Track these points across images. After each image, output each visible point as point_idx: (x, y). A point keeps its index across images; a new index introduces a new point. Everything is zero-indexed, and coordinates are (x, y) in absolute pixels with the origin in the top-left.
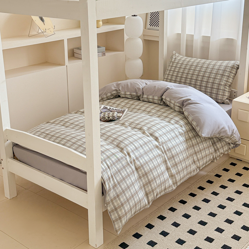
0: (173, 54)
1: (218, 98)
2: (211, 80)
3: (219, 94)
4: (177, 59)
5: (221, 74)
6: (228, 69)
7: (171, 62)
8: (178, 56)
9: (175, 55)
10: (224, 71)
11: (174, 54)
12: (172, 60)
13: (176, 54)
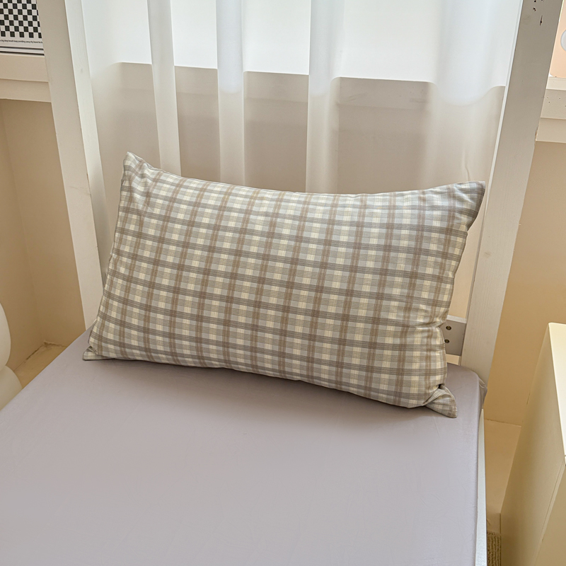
0: (126, 168)
1: (405, 390)
2: (363, 308)
3: (410, 372)
4: (157, 196)
5: (404, 274)
6: (429, 239)
7: (127, 210)
8: (156, 180)
9: (143, 176)
10: (417, 253)
11: (134, 171)
12: (131, 199)
13: (141, 167)
